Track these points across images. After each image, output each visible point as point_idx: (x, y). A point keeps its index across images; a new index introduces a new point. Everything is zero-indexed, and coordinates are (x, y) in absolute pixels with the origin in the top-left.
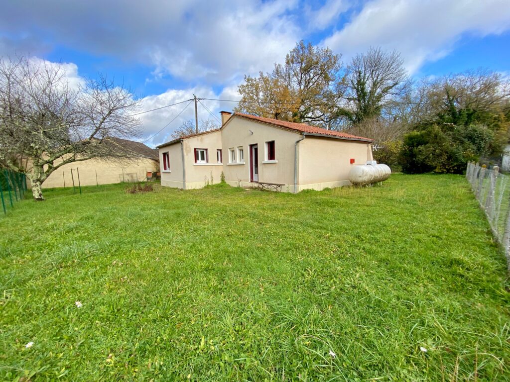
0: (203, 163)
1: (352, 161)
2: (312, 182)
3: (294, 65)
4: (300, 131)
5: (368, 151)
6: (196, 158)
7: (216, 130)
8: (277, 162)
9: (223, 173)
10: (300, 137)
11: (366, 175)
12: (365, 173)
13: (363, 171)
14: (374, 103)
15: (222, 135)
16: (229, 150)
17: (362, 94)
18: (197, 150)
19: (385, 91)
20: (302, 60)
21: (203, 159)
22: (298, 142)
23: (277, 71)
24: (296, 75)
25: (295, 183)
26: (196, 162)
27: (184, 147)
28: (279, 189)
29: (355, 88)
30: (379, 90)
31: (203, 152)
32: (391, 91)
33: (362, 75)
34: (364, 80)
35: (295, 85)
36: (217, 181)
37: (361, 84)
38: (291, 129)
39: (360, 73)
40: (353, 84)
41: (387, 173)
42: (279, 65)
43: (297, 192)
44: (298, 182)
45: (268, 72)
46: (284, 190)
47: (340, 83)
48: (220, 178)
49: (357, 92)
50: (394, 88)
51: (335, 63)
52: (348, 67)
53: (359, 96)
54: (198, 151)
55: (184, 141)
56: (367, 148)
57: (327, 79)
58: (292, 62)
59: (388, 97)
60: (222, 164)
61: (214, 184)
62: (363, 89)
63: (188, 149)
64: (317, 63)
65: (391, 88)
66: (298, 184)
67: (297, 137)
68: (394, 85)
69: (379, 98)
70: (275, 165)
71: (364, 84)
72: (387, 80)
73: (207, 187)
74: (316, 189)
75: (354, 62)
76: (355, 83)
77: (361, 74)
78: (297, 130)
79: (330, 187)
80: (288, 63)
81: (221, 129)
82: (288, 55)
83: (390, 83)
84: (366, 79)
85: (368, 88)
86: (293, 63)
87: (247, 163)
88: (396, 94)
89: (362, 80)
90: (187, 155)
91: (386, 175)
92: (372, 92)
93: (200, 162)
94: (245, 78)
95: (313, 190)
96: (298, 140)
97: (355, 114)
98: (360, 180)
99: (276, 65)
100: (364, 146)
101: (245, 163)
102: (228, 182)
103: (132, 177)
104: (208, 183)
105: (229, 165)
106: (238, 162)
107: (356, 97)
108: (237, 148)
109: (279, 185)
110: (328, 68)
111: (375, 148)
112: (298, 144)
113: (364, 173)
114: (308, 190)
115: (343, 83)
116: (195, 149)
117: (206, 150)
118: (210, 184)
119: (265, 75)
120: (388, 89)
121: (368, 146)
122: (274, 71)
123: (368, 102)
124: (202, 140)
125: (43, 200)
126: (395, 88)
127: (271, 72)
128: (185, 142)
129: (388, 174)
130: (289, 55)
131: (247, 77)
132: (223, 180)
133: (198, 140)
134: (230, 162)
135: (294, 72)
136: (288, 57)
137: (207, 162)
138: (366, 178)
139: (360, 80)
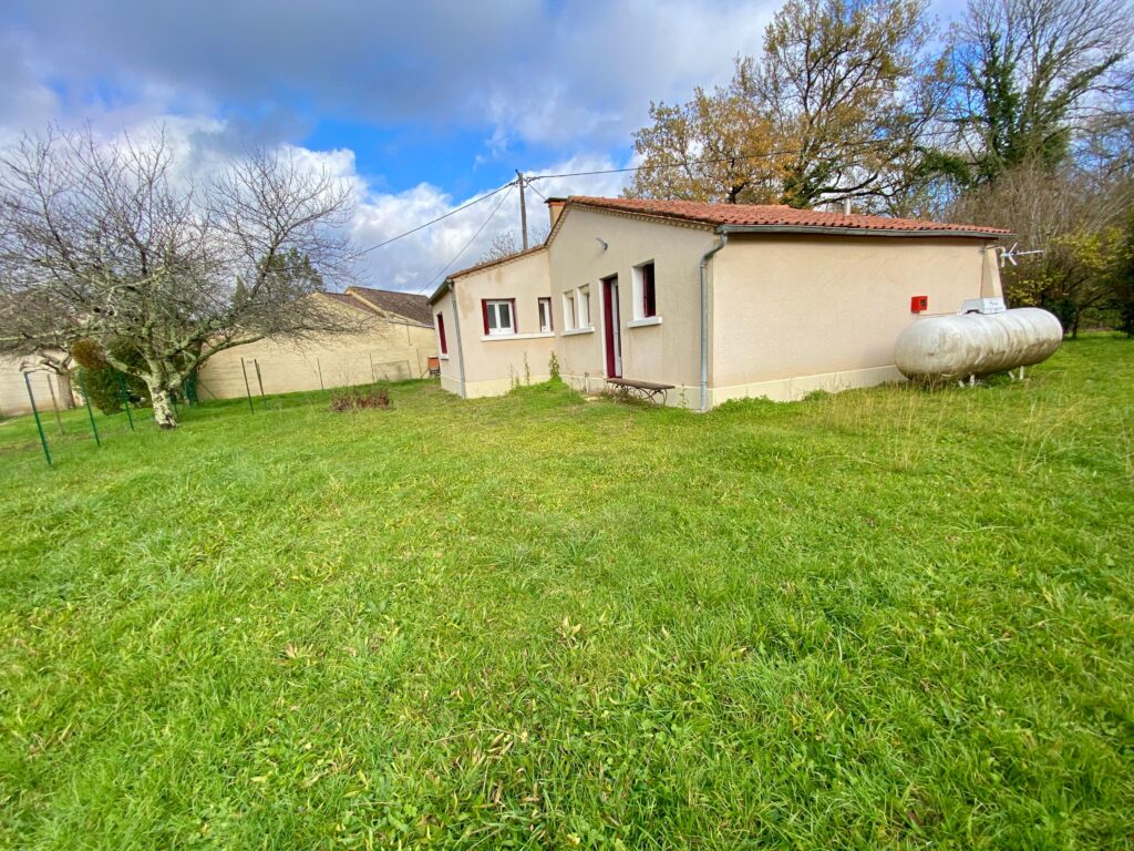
0: (507, 333)
1: (919, 304)
2: (760, 376)
3: (790, 50)
4: (712, 222)
5: (985, 267)
6: (488, 325)
7: (536, 250)
8: (660, 320)
9: (554, 357)
10: (715, 242)
11: (953, 349)
12: (949, 344)
13: (943, 336)
14: (1040, 124)
15: (549, 261)
16: (564, 297)
17: (1000, 103)
18: (488, 304)
19: (1078, 84)
20: (809, 32)
21: (505, 323)
22: (709, 257)
23: (743, 77)
24: (794, 78)
25: (704, 381)
26: (487, 332)
27: (457, 300)
28: (658, 398)
29: (979, 86)
30: (1056, 85)
31: (507, 306)
32: (1099, 81)
33: (1001, 44)
34: (1007, 58)
35: (791, 106)
36: (541, 377)
37: (998, 72)
38: (691, 218)
39: (993, 39)
40: (973, 77)
41: (1044, 336)
42: (748, 60)
43: (711, 407)
44: (710, 377)
45: (719, 84)
46: (673, 400)
47: (929, 80)
48: (549, 369)
49: (986, 97)
50: (1108, 72)
51: (911, 22)
52: (953, 25)
53: (991, 107)
54: (493, 307)
55: (456, 285)
56: (980, 258)
57: (888, 72)
58: (783, 42)
59: (1090, 102)
60: (553, 334)
61: (532, 383)
62: (1003, 88)
63: (467, 302)
64: (854, 32)
65: (1100, 71)
66: (709, 384)
67: (707, 241)
68: (1111, 62)
69: (1058, 107)
70: (656, 329)
71: (1007, 70)
72: (1084, 48)
73: (517, 391)
74: (775, 397)
75: (973, 10)
76: (978, 72)
77: (996, 41)
78: (706, 220)
79: (828, 389)
80: (772, 49)
81: (546, 244)
82: (771, 26)
83: (1096, 55)
84: (1015, 55)
85: (1021, 83)
86: (785, 46)
87: (598, 328)
88: (1117, 88)
89: (1002, 59)
90: (465, 316)
91: (1041, 344)
92: (1035, 93)
93: (498, 332)
94: (653, 110)
95: (765, 402)
96: (708, 251)
97: (979, 163)
98: (930, 365)
99: (738, 61)
100: (970, 254)
101: (593, 329)
102: (565, 378)
103: (399, 369)
104: (518, 381)
105: (565, 336)
106: (582, 326)
107: (980, 111)
108: (578, 291)
109: (658, 389)
110: (892, 40)
111: (1010, 255)
112: (710, 262)
113: (945, 342)
114: (745, 400)
115: (940, 76)
116: (484, 302)
117: (513, 300)
118: (523, 383)
119: (709, 94)
120: (1091, 77)
121: (983, 252)
122: (734, 80)
123: (1022, 125)
124: (499, 278)
125: (175, 427)
126: (1113, 71)
127: (725, 85)
128: (459, 285)
129: (1048, 341)
130: (775, 28)
131: (657, 107)
132: (555, 373)
133: (489, 278)
134: (568, 329)
135: (788, 70)
136: (770, 31)
137: (516, 331)
138: (952, 360)
139: (996, 59)
